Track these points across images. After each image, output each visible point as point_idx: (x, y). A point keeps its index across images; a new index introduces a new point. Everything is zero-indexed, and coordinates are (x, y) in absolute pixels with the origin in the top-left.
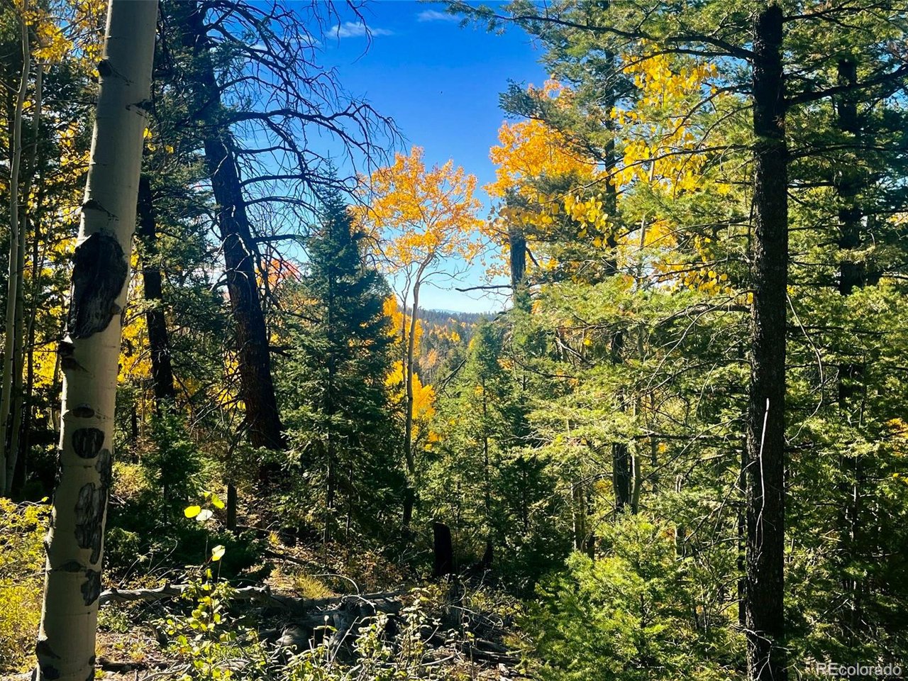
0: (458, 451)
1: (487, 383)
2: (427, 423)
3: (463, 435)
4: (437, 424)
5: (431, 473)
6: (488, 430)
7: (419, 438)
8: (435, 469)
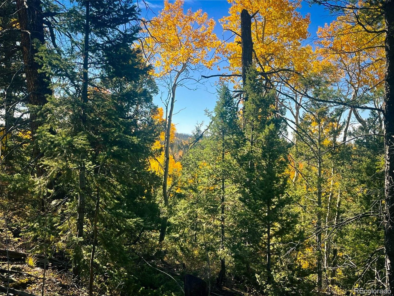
0: (201, 190)
1: (226, 137)
2: (178, 177)
3: (206, 177)
4: (184, 176)
5: (178, 207)
6: (226, 174)
7: (172, 186)
8: (182, 204)
